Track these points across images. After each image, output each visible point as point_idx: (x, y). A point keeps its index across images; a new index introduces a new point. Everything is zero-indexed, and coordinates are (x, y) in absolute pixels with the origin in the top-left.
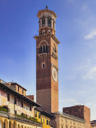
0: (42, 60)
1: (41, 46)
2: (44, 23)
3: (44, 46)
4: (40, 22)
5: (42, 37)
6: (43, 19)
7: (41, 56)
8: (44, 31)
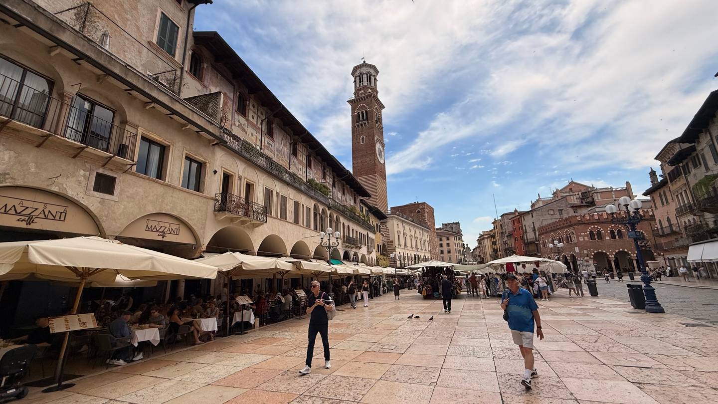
0: (360, 133)
1: (359, 113)
2: (361, 80)
3: (362, 112)
4: (355, 81)
5: (359, 100)
6: (360, 77)
7: (358, 126)
8: (362, 91)
